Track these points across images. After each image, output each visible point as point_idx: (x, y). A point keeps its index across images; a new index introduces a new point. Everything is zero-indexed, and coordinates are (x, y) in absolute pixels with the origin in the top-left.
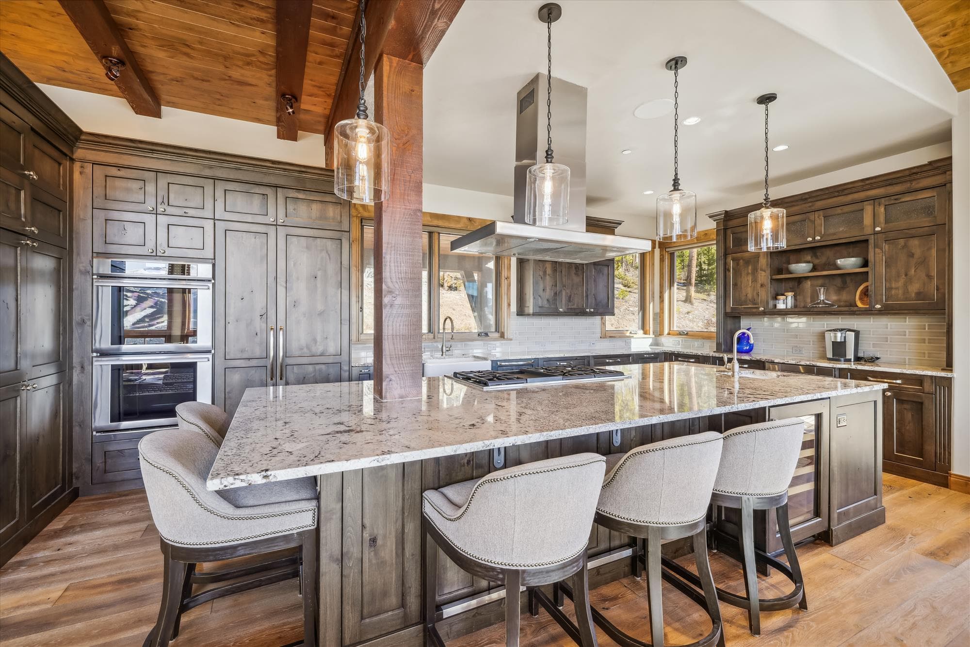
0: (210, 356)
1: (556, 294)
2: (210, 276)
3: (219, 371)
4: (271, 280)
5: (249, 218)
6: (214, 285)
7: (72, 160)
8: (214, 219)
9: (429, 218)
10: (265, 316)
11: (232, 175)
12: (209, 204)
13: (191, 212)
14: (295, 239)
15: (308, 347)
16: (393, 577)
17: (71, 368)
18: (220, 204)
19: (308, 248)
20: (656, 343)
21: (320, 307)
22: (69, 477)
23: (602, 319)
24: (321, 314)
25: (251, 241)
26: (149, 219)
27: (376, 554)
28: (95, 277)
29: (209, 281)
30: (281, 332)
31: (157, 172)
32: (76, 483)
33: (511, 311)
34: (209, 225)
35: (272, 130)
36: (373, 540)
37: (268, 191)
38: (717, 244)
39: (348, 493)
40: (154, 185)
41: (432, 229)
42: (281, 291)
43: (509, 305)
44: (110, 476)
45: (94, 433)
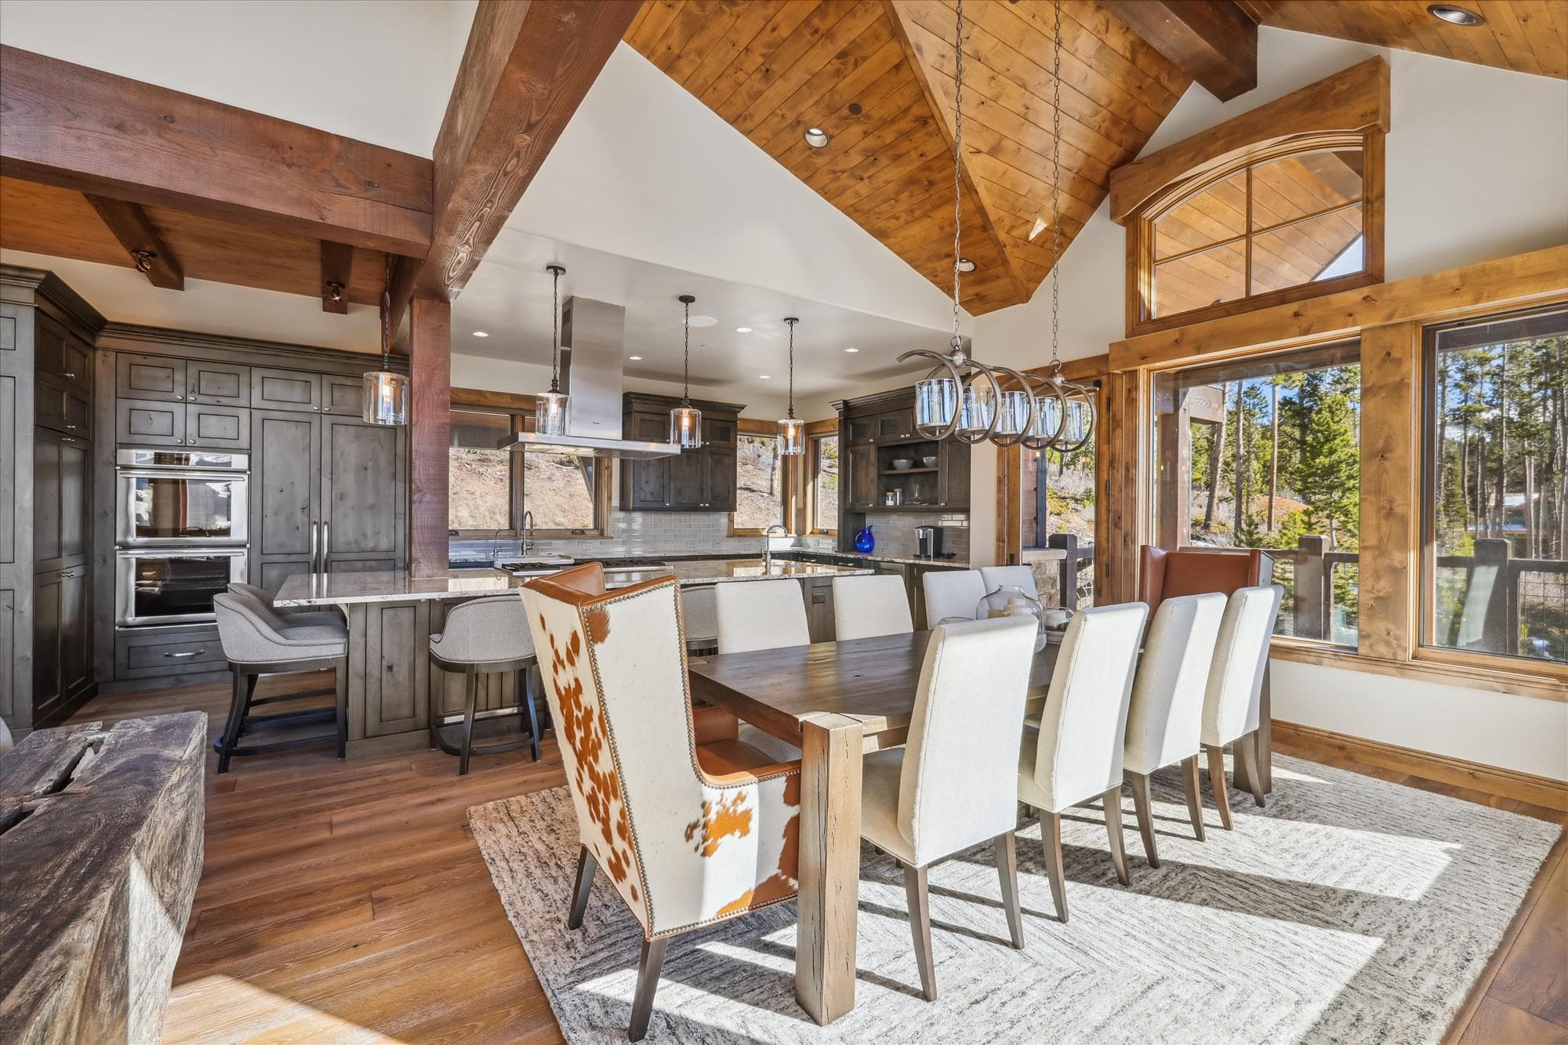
0: (245, 551)
1: (663, 487)
2: (246, 466)
3: (256, 565)
4: (314, 470)
5: (289, 407)
6: (250, 477)
7: (95, 349)
8: (250, 408)
9: (509, 400)
10: (307, 509)
11: (271, 361)
12: (244, 392)
13: (224, 401)
14: (342, 429)
15: (356, 542)
16: (406, 695)
17: (93, 561)
18: (256, 393)
19: (357, 437)
20: (799, 543)
21: (370, 500)
22: (90, 672)
23: (729, 515)
24: (372, 507)
25: (292, 432)
26: (178, 409)
27: (392, 675)
28: (118, 468)
29: (244, 472)
30: (326, 527)
31: (187, 359)
32: (97, 679)
33: (613, 505)
34: (244, 415)
35: (317, 302)
36: (390, 668)
37: (313, 378)
38: (839, 435)
39: (370, 632)
40: (183, 374)
41: (515, 412)
42: (326, 483)
43: (610, 498)
44: (133, 674)
45: (117, 628)
